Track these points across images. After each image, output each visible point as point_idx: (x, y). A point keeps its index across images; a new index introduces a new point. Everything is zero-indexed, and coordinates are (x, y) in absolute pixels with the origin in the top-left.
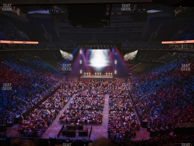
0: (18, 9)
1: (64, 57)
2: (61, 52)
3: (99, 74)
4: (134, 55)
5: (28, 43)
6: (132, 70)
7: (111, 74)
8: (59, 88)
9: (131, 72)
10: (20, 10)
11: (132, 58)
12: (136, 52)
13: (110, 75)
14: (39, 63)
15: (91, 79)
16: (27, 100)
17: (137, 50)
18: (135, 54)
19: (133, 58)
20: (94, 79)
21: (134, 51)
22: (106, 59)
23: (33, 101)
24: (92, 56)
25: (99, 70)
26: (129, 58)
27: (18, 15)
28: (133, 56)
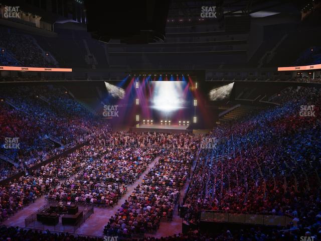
0: (36, 17)
1: (111, 94)
2: (107, 84)
3: (168, 123)
4: (228, 91)
5: (53, 70)
6: (223, 116)
7: (188, 122)
8: (87, 143)
9: (220, 119)
10: (40, 18)
11: (224, 96)
12: (231, 85)
13: (186, 124)
14: (70, 103)
15: (152, 131)
16: (16, 161)
17: (232, 82)
18: (229, 89)
19: (226, 95)
20: (159, 131)
21: (227, 83)
22: (179, 98)
23: (26, 163)
24: (156, 92)
26: (219, 96)
27: (37, 26)
28: (226, 93)
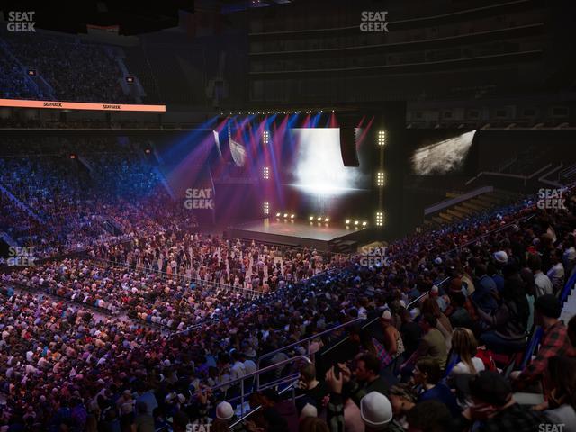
25: (322, 206)
